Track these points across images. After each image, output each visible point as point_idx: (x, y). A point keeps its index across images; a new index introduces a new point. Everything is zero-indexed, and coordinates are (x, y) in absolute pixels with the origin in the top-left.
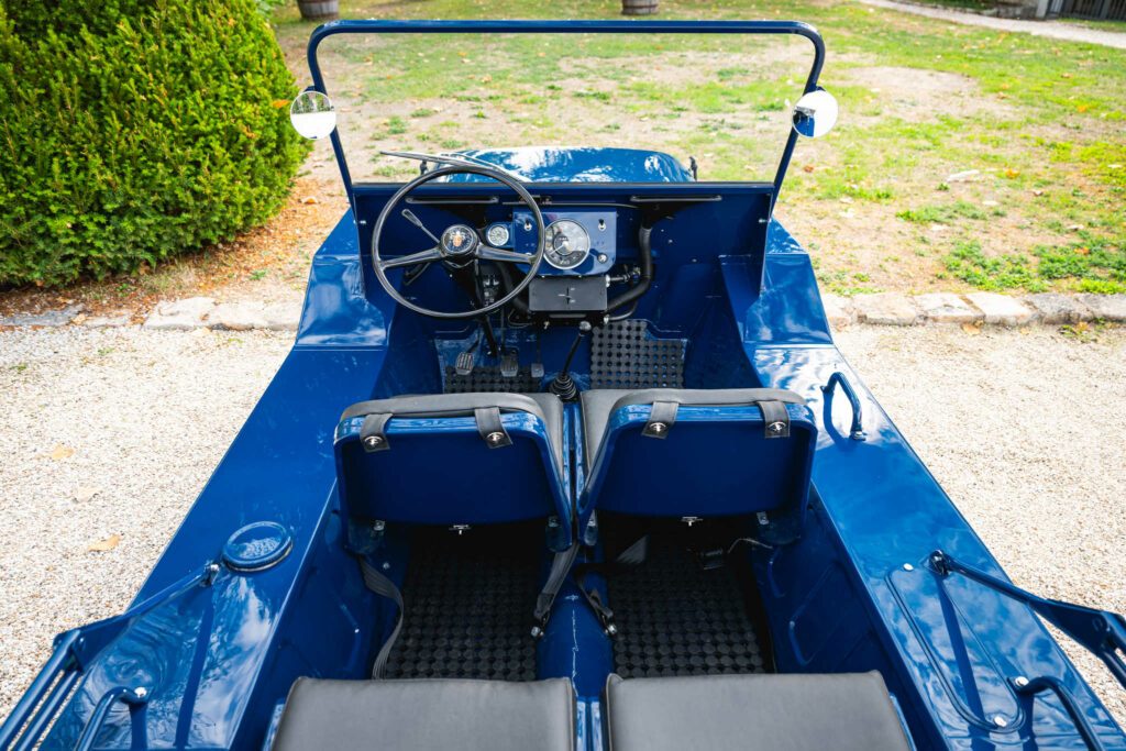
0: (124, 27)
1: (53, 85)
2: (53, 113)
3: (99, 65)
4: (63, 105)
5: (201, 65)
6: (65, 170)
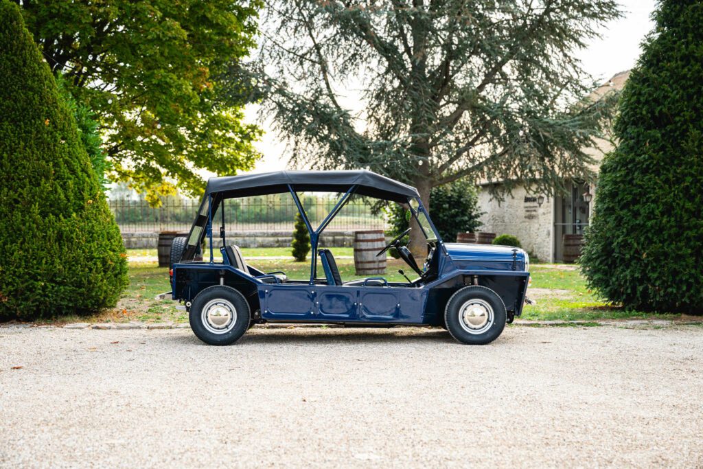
0: (74, 215)
1: (48, 232)
2: (45, 243)
3: (65, 227)
4: (49, 240)
5: (97, 233)
6: (46, 263)
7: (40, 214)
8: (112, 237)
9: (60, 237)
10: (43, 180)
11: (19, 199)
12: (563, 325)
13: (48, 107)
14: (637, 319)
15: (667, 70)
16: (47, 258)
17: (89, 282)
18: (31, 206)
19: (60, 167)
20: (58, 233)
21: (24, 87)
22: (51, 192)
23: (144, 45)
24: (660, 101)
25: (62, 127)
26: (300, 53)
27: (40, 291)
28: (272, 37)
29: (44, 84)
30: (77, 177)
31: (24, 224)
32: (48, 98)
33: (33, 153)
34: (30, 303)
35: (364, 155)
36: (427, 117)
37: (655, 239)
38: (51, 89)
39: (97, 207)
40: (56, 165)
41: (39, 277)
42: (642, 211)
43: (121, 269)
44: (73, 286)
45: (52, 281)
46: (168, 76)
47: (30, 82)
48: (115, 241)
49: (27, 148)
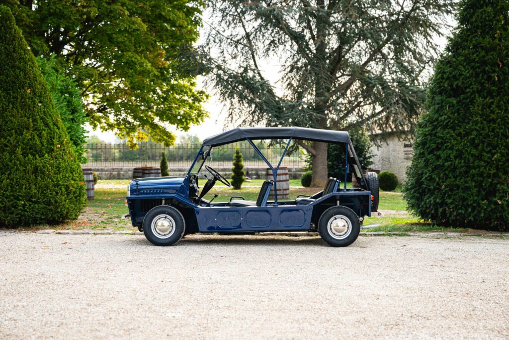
0: (46, 155)
1: (28, 167)
2: (25, 174)
3: (39, 163)
4: (28, 172)
5: (62, 168)
6: (26, 188)
7: (22, 155)
8: (74, 171)
9: (36, 170)
10: (25, 131)
11: (8, 144)
12: (384, 235)
13: (29, 80)
14: (437, 232)
15: (462, 56)
16: (26, 185)
17: (56, 202)
18: (16, 149)
19: (37, 122)
20: (34, 167)
21: (13, 67)
22: (31, 139)
23: (116, 34)
24: (457, 77)
25: (39, 94)
26: (236, 39)
27: (21, 208)
28: (215, 28)
29: (27, 65)
30: (50, 129)
31: (11, 161)
32: (30, 74)
33: (18, 112)
34: (14, 216)
35: (279, 113)
36: (325, 86)
37: (450, 175)
38: (32, 68)
39: (64, 150)
40: (34, 120)
41: (20, 198)
42: (442, 156)
43: (80, 193)
44: (45, 204)
45: (30, 200)
46: (133, 56)
47: (17, 63)
48: (76, 174)
49: (14, 109)
